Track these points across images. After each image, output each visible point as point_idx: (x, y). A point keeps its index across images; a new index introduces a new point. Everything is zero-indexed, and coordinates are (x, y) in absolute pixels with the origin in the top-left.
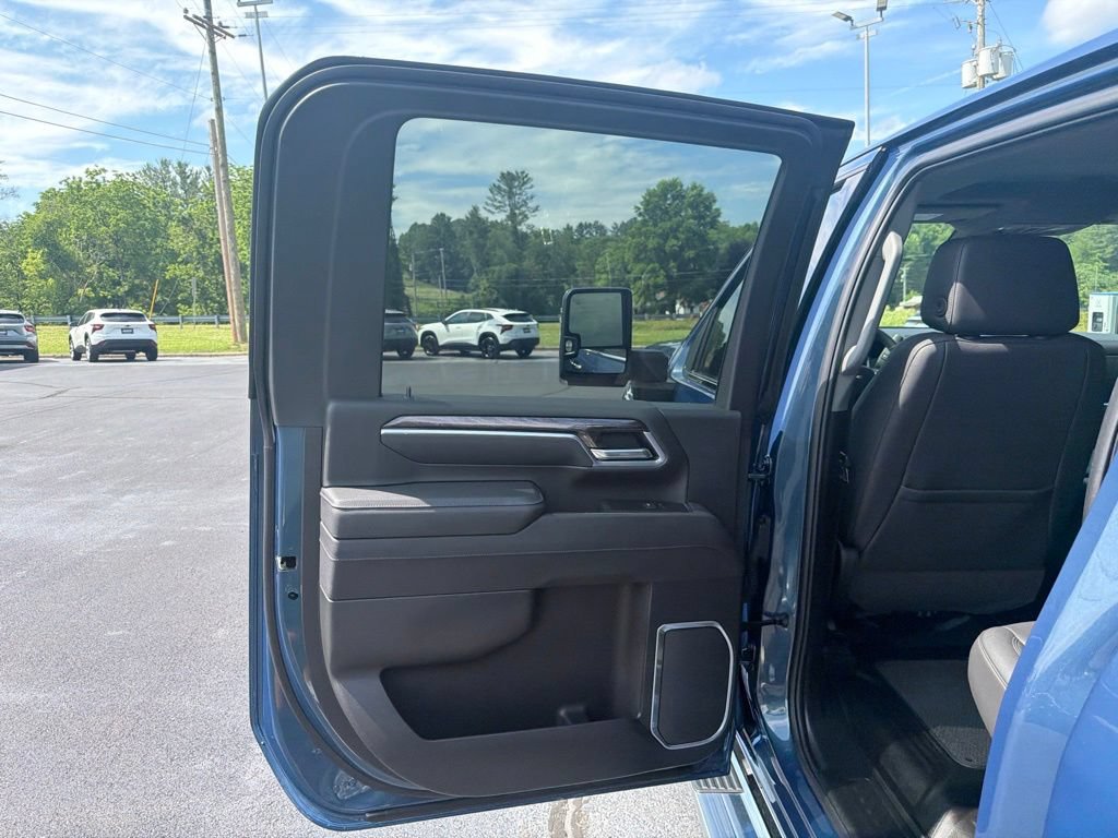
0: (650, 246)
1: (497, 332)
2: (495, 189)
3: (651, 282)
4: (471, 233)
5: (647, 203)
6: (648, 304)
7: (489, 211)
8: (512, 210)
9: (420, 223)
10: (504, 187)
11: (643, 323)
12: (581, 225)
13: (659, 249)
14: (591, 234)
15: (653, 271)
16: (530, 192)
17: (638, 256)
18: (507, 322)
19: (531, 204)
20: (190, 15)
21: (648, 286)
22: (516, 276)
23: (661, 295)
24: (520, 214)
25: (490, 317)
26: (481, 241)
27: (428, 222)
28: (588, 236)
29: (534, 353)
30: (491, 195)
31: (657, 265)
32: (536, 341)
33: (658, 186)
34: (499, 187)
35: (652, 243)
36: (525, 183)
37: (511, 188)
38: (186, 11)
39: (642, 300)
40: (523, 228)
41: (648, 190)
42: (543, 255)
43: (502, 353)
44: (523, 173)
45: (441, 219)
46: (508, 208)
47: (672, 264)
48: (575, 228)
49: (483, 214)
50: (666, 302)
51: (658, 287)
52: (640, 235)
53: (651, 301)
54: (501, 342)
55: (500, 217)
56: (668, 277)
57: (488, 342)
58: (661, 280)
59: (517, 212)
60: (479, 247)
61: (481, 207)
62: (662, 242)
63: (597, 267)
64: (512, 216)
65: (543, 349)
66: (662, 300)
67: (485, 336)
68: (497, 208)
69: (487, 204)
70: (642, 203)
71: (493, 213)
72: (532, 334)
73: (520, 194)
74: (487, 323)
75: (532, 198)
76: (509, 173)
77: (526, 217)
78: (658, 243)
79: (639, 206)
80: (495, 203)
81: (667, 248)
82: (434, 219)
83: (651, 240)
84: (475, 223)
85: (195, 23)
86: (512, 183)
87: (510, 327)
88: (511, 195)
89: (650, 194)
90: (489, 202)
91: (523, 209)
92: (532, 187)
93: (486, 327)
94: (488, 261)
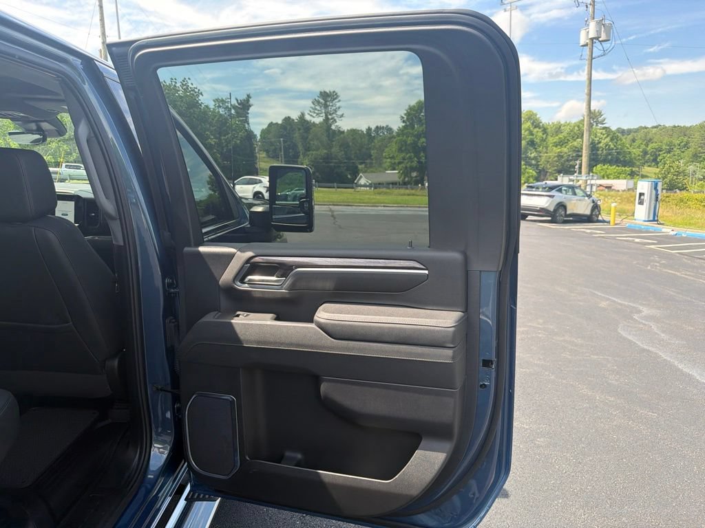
0: (409, 142)
1: (264, 191)
2: (316, 102)
3: (408, 165)
4: (299, 129)
5: (408, 114)
6: (407, 179)
7: (311, 115)
8: (326, 115)
9: (274, 122)
10: (322, 101)
11: (388, 191)
12: (377, 127)
13: (414, 145)
14: (384, 133)
15: (410, 158)
16: (338, 104)
17: (401, 148)
19: (339, 113)
21: (406, 167)
22: (327, 159)
23: (414, 174)
24: (332, 119)
25: (260, 182)
26: (305, 135)
27: (280, 122)
28: (381, 134)
30: (313, 106)
31: (412, 154)
33: (417, 103)
34: (319, 102)
35: (410, 140)
36: (336, 99)
37: (326, 101)
39: (403, 177)
40: (333, 127)
41: (409, 106)
42: (344, 146)
44: (334, 92)
45: (287, 119)
46: (324, 114)
47: (422, 154)
48: (373, 129)
49: (308, 117)
50: (418, 178)
51: (413, 169)
52: (403, 135)
53: (408, 177)
55: (318, 120)
56: (419, 162)
58: (415, 164)
59: (330, 117)
60: (304, 139)
61: (306, 114)
62: (416, 140)
63: (384, 154)
64: (327, 119)
66: (416, 177)
67: (256, 194)
68: (317, 114)
69: (310, 111)
70: (405, 114)
71: (314, 117)
73: (332, 106)
74: (259, 185)
75: (339, 108)
76: (325, 92)
77: (335, 121)
78: (414, 140)
79: (403, 116)
80: (316, 112)
81: (419, 145)
82: (284, 120)
83: (409, 138)
84: (303, 123)
86: (327, 98)
88: (326, 106)
89: (411, 108)
90: (312, 110)
91: (334, 115)
92: (339, 101)
93: (258, 188)
94: (309, 148)
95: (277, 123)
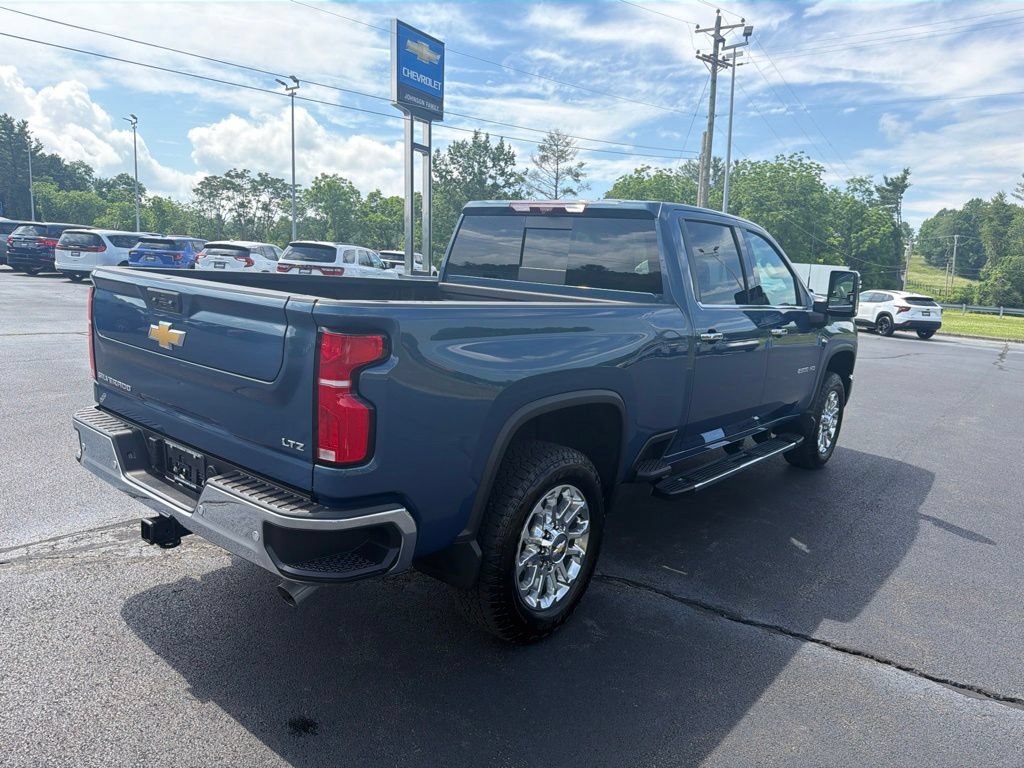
1: (894, 312)
4: (992, 220)
7: (1018, 197)
9: (949, 209)
18: (906, 304)
20: (700, 55)
26: (1002, 229)
27: (960, 208)
29: (934, 337)
32: (938, 325)
38: (698, 52)
43: (896, 332)
49: (1010, 200)
54: (895, 322)
57: (885, 321)
60: (998, 235)
65: (944, 334)
67: (882, 315)
69: (1016, 190)
72: (933, 318)
74: (886, 303)
82: (968, 204)
84: (1000, 210)
85: (704, 60)
87: (908, 309)
93: (883, 307)
94: (1005, 250)
95: (953, 211)
